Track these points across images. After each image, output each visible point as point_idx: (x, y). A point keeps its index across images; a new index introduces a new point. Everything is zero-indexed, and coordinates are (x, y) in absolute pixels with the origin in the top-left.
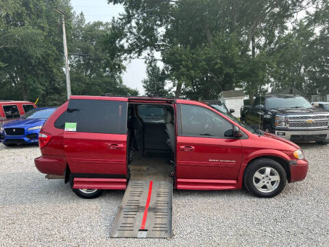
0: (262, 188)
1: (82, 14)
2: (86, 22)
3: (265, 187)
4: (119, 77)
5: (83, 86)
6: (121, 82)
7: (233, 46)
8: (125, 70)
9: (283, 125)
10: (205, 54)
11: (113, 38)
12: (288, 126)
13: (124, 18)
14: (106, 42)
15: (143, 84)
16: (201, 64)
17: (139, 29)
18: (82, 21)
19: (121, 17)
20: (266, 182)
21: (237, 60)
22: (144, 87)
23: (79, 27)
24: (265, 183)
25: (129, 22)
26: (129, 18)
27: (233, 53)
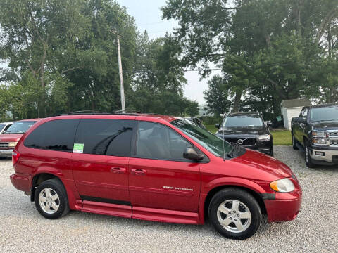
0: (229, 225)
1: (145, 32)
2: (150, 39)
3: (232, 225)
4: (180, 90)
5: (146, 100)
6: (182, 94)
7: (296, 49)
8: (186, 83)
9: (322, 142)
10: (262, 60)
11: (167, 53)
12: (328, 143)
13: (178, 32)
14: (160, 58)
15: (204, 95)
16: (257, 71)
17: (193, 41)
18: (145, 39)
19: (176, 31)
20: (233, 219)
21: (300, 65)
22: (205, 98)
23: (143, 45)
24: (233, 221)
25: (183, 35)
26: (183, 31)
27: (294, 56)
